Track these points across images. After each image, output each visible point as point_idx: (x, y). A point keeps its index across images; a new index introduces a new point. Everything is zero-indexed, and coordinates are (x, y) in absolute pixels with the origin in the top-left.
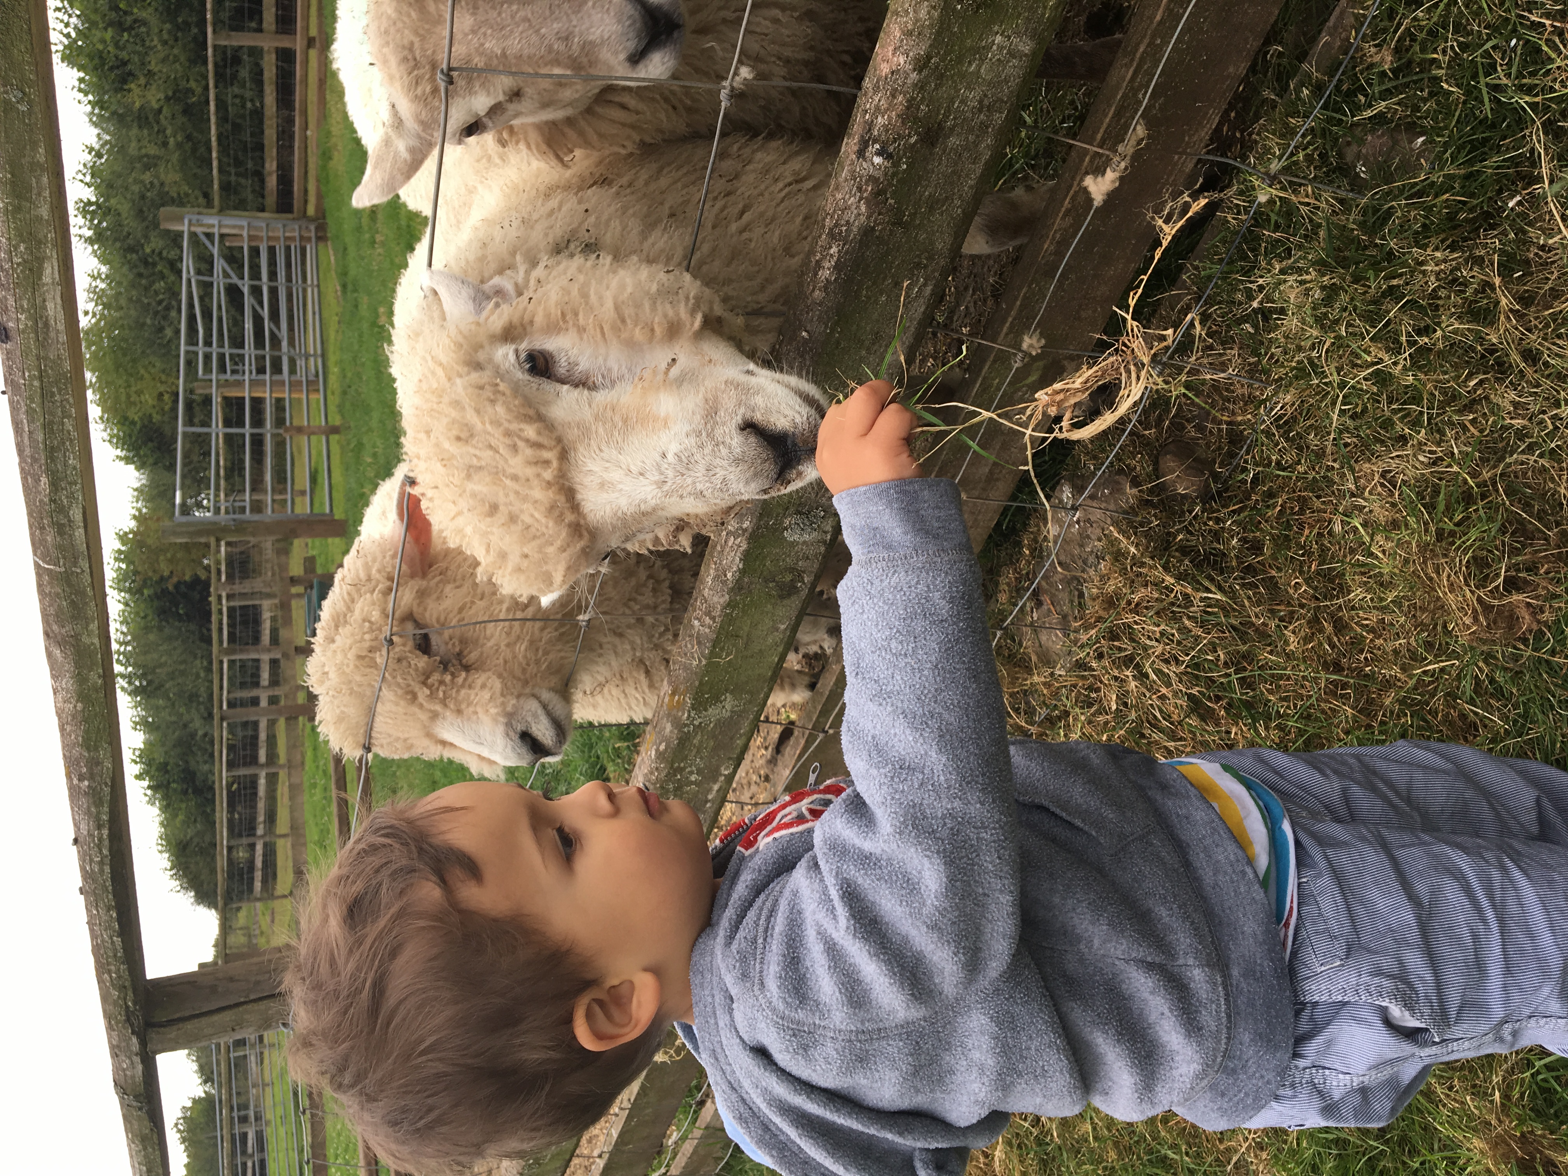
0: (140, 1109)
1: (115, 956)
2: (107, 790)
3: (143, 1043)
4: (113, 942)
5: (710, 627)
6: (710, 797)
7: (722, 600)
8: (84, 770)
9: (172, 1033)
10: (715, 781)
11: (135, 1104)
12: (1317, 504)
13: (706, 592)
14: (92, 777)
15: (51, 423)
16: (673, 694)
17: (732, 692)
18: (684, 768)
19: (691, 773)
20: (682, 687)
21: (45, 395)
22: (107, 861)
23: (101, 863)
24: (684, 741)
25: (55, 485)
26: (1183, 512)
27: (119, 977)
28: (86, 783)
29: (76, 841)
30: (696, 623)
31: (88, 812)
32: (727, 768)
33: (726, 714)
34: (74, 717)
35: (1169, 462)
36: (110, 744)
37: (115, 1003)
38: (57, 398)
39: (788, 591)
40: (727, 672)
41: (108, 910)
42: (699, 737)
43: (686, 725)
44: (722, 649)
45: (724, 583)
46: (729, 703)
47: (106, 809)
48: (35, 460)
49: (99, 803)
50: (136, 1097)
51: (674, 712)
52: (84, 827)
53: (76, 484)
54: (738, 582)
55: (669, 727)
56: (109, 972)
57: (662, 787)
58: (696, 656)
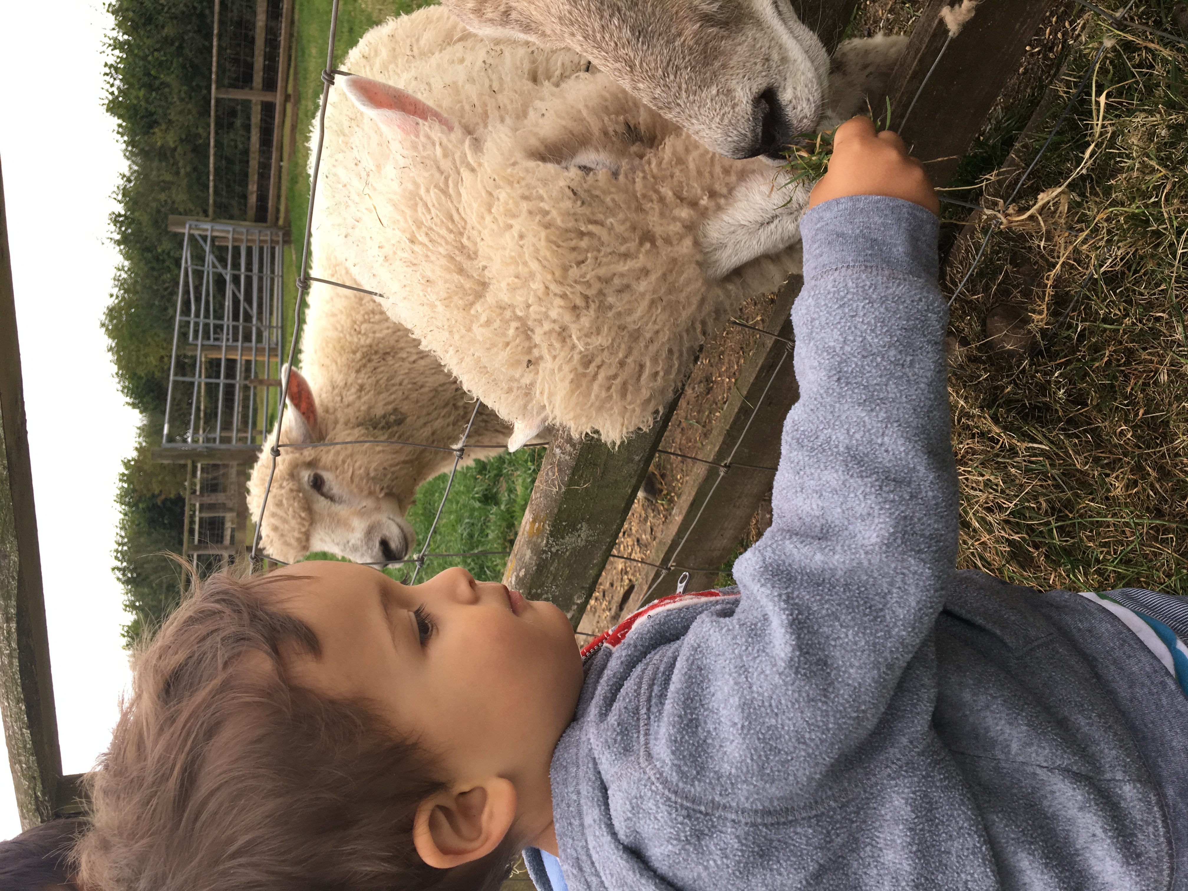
1: (25, 747)
2: (14, 584)
4: (22, 734)
5: (570, 455)
12: (1144, 356)
16: (534, 521)
17: (588, 521)
20: (542, 515)
22: (16, 654)
23: (10, 656)
24: (542, 567)
26: (1011, 368)
27: (29, 768)
30: (558, 450)
32: (580, 598)
33: (581, 543)
35: (996, 322)
36: (17, 537)
37: (26, 793)
40: (584, 501)
41: (18, 702)
42: (555, 565)
43: (545, 552)
44: (580, 477)
46: (584, 531)
47: (14, 603)
49: (7, 597)
51: (534, 539)
55: (528, 553)
56: (20, 762)
58: (556, 482)
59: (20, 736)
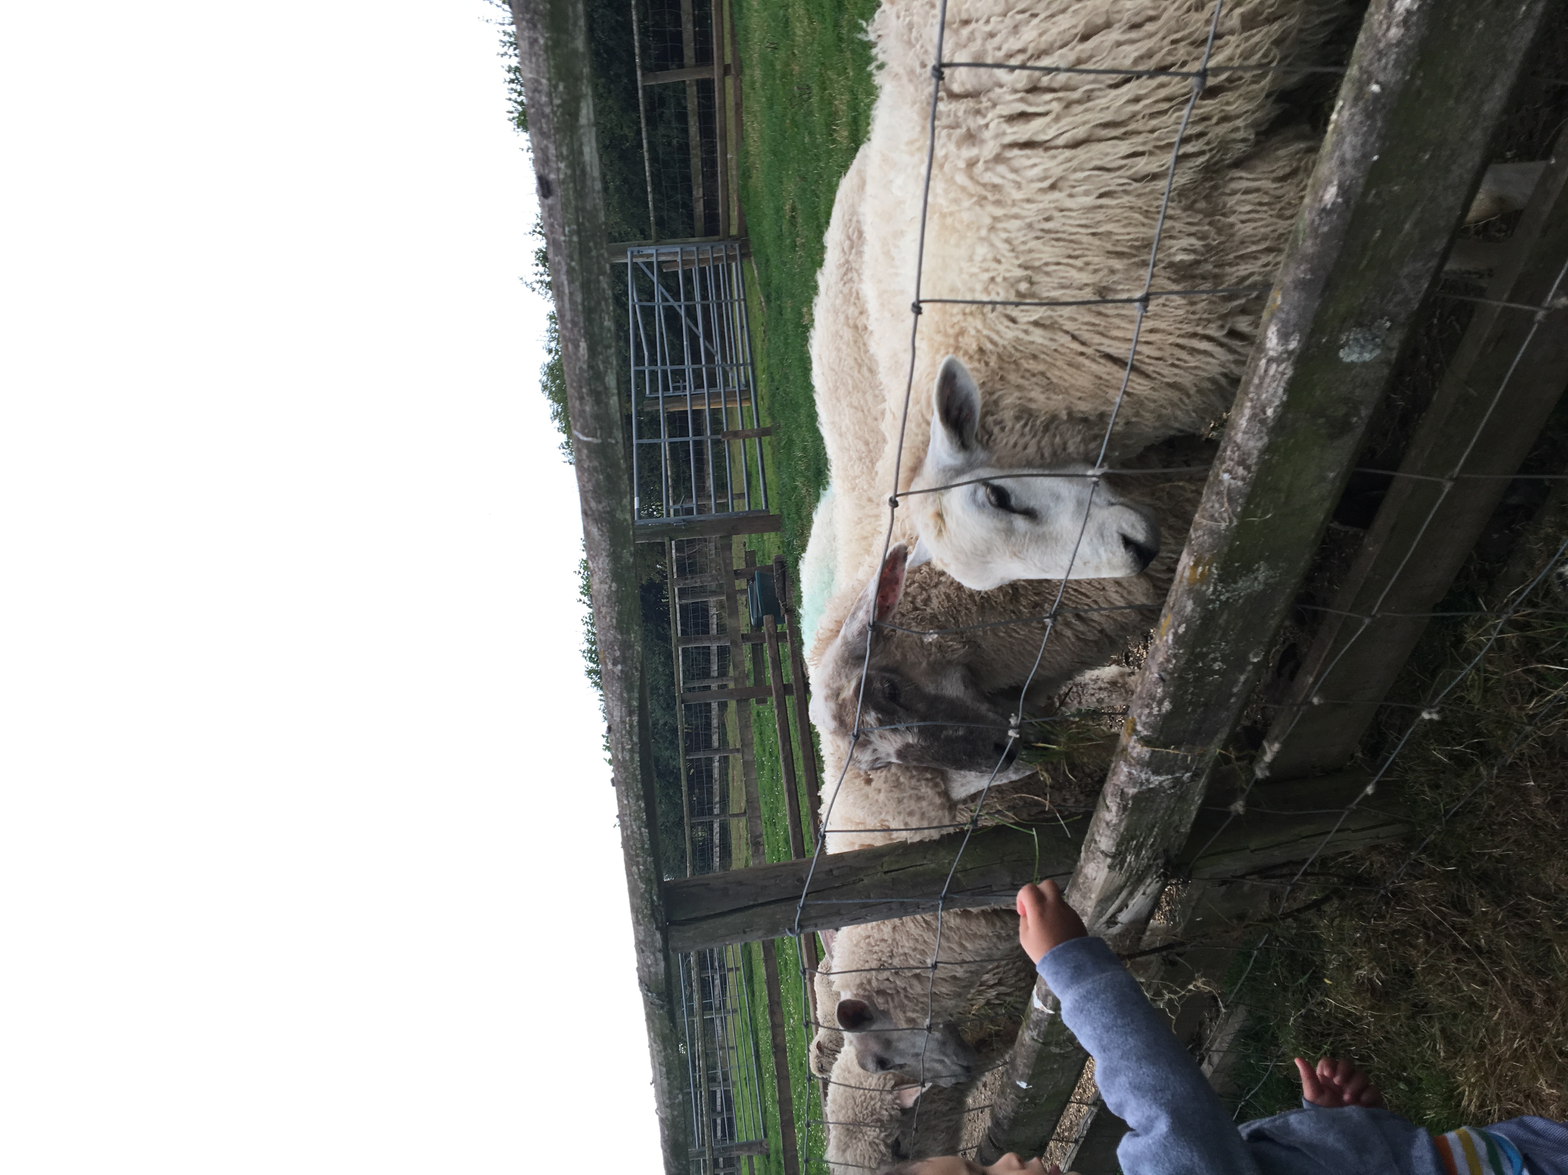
0: (662, 1007)
1: (643, 847)
2: (636, 673)
3: (665, 940)
4: (641, 834)
5: (1243, 479)
6: (1235, 690)
7: (1260, 444)
8: (617, 652)
9: (690, 932)
10: (1242, 671)
11: (657, 1001)
13: (1239, 438)
14: (623, 660)
15: (589, 281)
16: (1196, 565)
17: (1267, 559)
18: (1207, 654)
19: (1215, 660)
20: (1207, 556)
21: (583, 251)
22: (637, 748)
23: (632, 751)
24: (1208, 620)
25: (592, 350)
27: (646, 869)
28: (618, 665)
30: (1226, 476)
31: (619, 699)
32: (1255, 656)
33: (1259, 587)
34: (610, 597)
37: (642, 896)
38: (594, 253)
39: (1341, 427)
40: (1263, 535)
41: (638, 800)
42: (1225, 616)
43: (1212, 601)
44: (1257, 506)
45: (1263, 422)
46: (1262, 573)
47: (635, 693)
48: (574, 324)
49: (629, 688)
50: (659, 995)
51: (1197, 586)
53: (609, 347)
54: (1280, 419)
55: (1189, 605)
56: (638, 864)
57: (1180, 677)
58: (1225, 515)
59: (638, 836)
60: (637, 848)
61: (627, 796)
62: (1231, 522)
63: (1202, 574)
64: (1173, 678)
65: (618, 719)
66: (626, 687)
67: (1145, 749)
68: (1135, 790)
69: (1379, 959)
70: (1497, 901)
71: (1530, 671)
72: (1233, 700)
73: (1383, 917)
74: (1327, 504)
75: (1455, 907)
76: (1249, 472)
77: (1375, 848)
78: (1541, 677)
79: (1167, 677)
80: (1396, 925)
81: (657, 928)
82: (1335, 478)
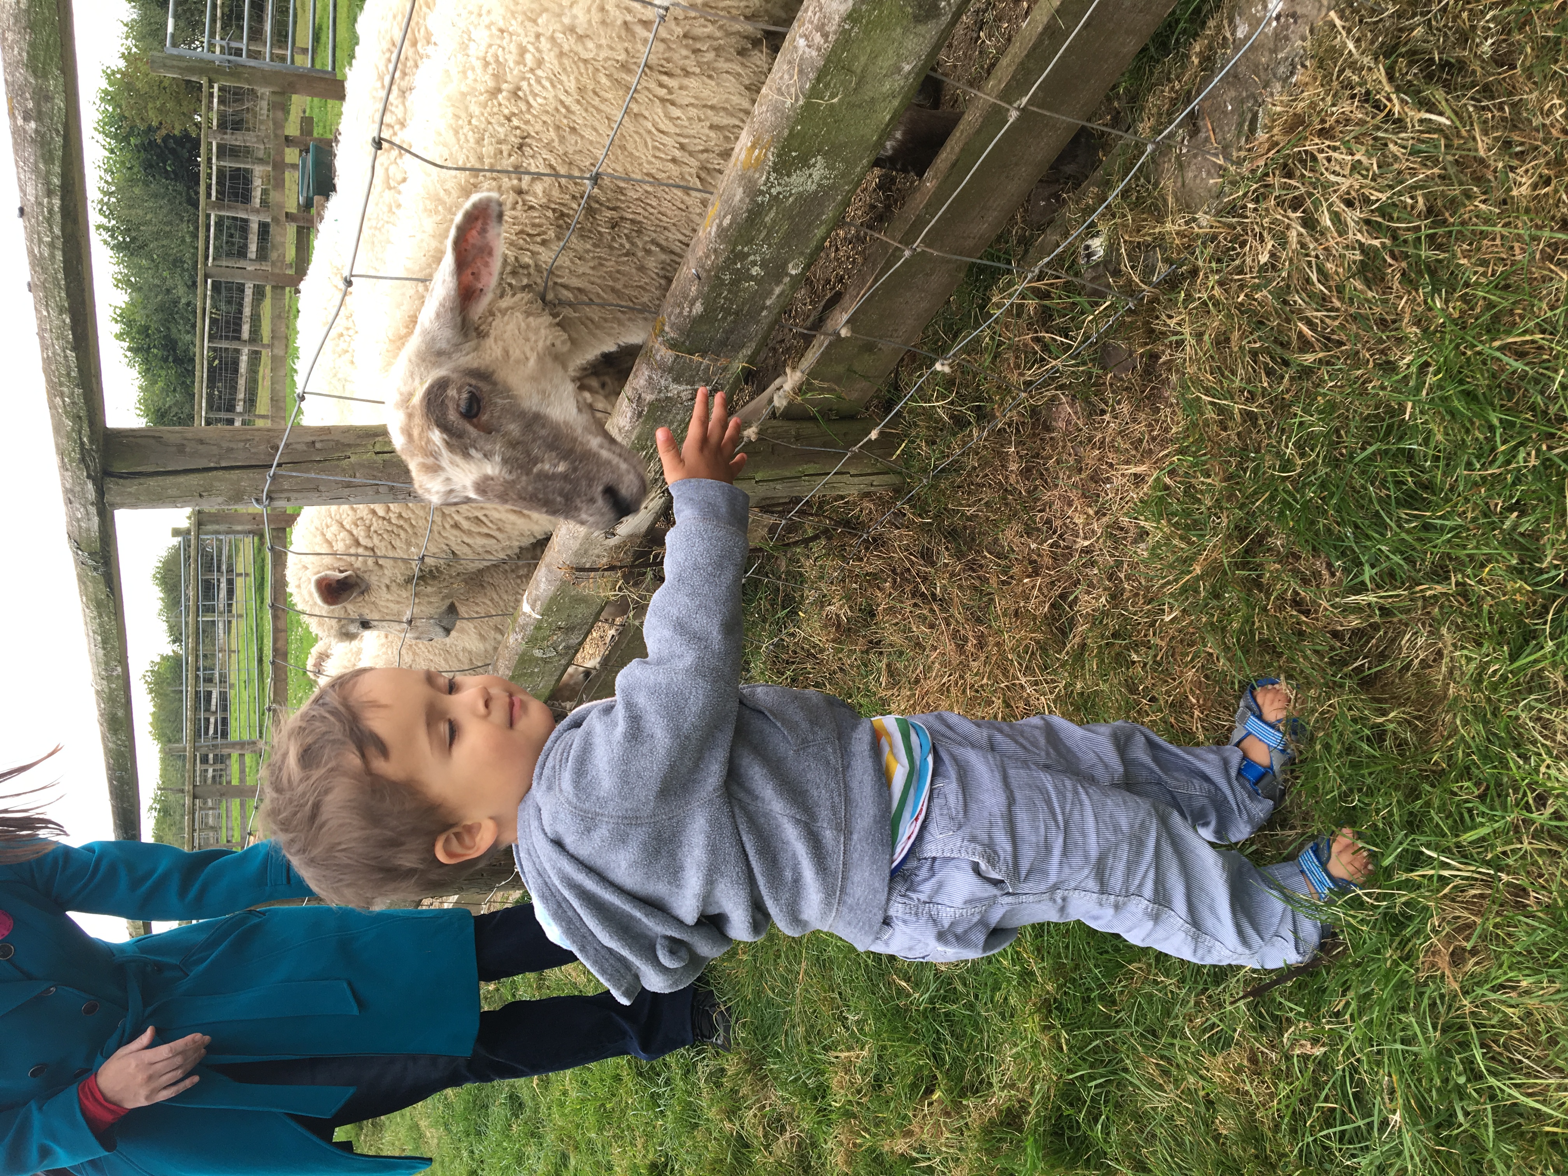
0: (96, 569)
1: (68, 374)
2: (59, 140)
3: (101, 492)
4: (66, 357)
5: (819, 49)
6: (768, 303)
7: (843, 8)
8: (30, 105)
9: (132, 487)
10: (778, 282)
11: (90, 562)
14: (39, 117)
16: (753, 146)
17: (825, 155)
18: (748, 255)
19: (754, 263)
20: (767, 137)
22: (59, 243)
23: (52, 245)
24: (755, 213)
27: (74, 403)
28: (33, 125)
29: (22, 211)
31: (36, 170)
32: (796, 266)
33: (811, 187)
34: (16, 18)
36: (63, 71)
37: (69, 437)
40: (825, 124)
41: (61, 312)
42: (772, 214)
43: (762, 193)
44: (827, 86)
46: (818, 170)
47: (57, 169)
49: (48, 159)
50: (91, 555)
51: (750, 173)
52: (30, 190)
55: (739, 193)
56: (62, 395)
57: (717, 277)
58: (793, 90)
59: (62, 360)
60: (60, 375)
61: (47, 305)
62: (797, 100)
63: (757, 158)
64: (709, 277)
65: (33, 199)
66: (43, 156)
67: (670, 352)
68: (653, 397)
69: (849, 597)
70: (959, 555)
71: (1037, 340)
72: (764, 313)
73: (861, 560)
74: (896, 103)
75: (923, 557)
76: (826, 41)
77: (867, 495)
78: (1046, 348)
79: (703, 275)
80: (870, 569)
81: (89, 477)
82: (909, 73)
